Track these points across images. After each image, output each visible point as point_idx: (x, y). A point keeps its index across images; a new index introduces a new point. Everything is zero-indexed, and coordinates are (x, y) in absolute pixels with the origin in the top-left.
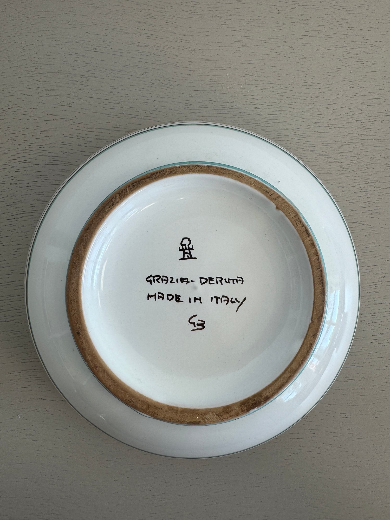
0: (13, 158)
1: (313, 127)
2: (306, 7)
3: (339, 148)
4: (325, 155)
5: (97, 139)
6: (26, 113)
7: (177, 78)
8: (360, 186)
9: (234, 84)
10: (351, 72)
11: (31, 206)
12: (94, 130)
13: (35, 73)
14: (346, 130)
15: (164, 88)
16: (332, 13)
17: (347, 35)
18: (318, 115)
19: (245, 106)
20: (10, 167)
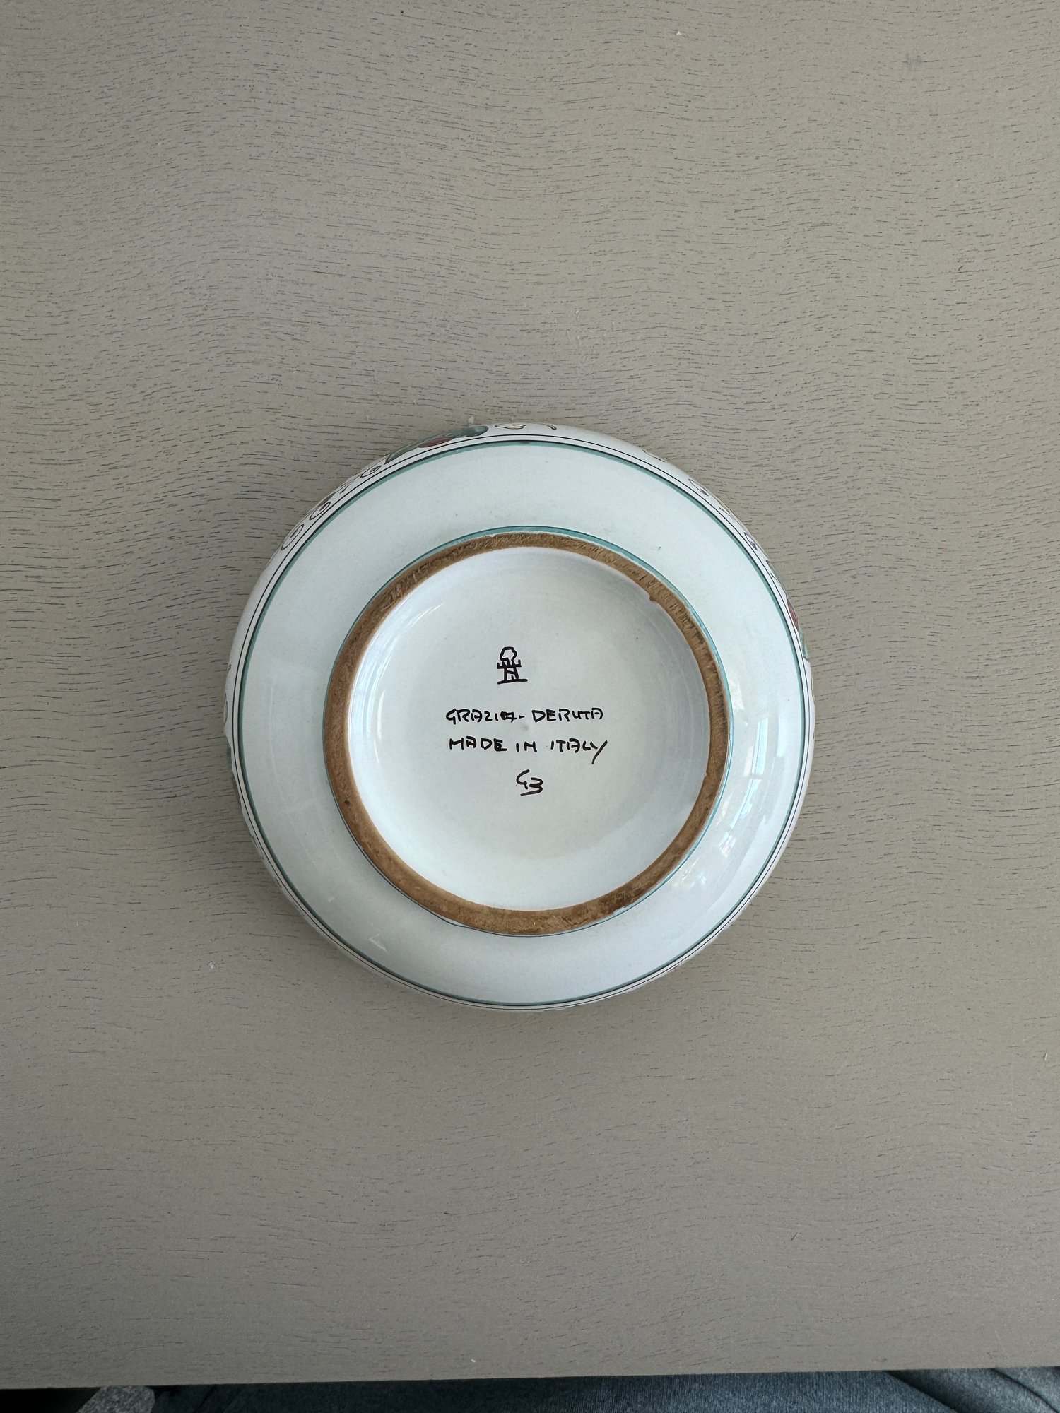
0: (168, 488)
1: (744, 411)
2: (728, 168)
3: (793, 450)
4: (767, 465)
5: (329, 446)
6: (192, 398)
7: (478, 320)
8: (834, 523)
9: (591, 331)
10: (818, 298)
11: (210, 579)
12: (324, 429)
13: (202, 318)
14: (807, 415)
15: (453, 342)
16: (780, 179)
17: (810, 225)
18: (753, 387)
19: (611, 374)
20: (167, 505)
